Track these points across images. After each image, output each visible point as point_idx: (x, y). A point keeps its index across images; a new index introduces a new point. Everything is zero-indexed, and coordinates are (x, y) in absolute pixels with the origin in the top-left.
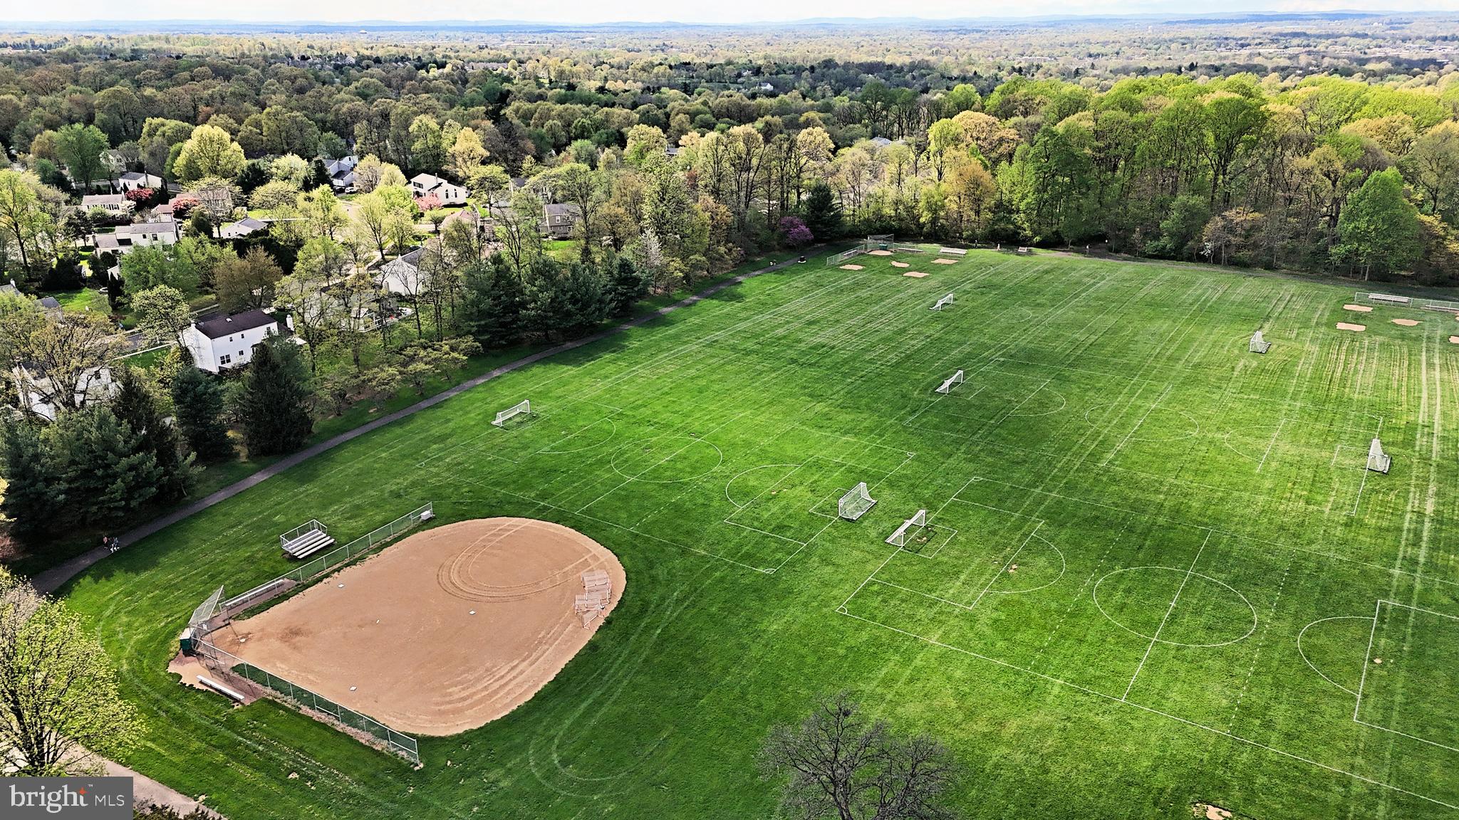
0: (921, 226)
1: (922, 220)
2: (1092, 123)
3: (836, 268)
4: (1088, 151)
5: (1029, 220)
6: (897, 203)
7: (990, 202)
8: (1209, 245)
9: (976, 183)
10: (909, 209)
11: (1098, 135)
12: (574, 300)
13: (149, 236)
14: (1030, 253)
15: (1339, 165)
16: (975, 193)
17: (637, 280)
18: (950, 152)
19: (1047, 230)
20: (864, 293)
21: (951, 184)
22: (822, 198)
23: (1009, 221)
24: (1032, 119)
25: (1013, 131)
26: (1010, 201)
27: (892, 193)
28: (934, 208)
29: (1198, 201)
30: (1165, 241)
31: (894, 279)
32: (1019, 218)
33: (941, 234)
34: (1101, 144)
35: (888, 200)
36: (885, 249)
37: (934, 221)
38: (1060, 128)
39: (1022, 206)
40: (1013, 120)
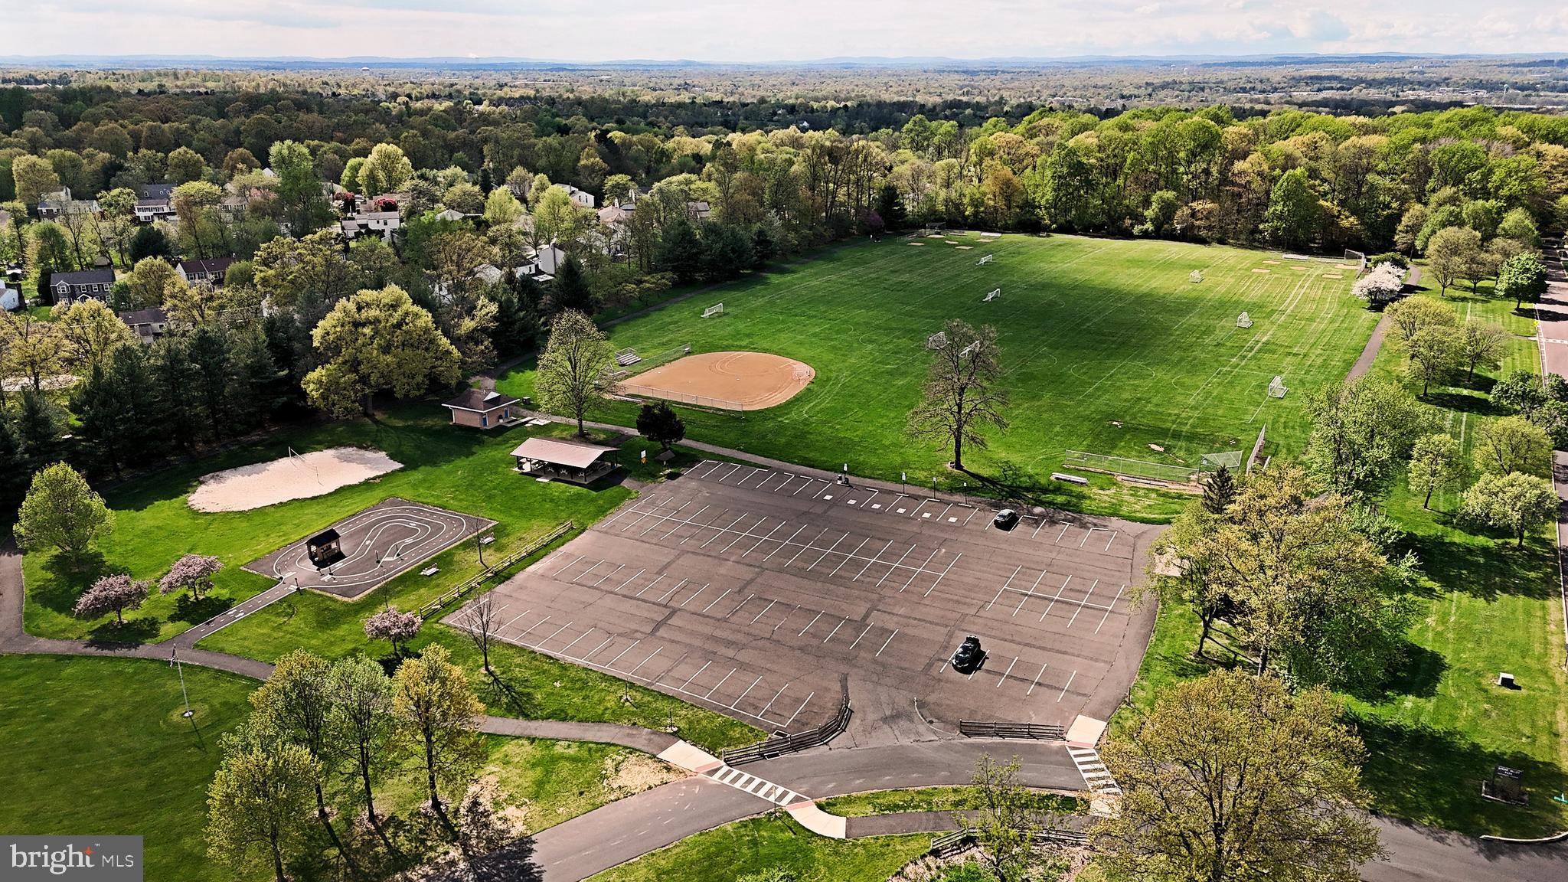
0: (966, 218)
1: (967, 213)
2: (1096, 140)
3: (905, 244)
4: (1093, 161)
5: (1048, 213)
6: (947, 201)
7: (1018, 200)
8: (1179, 227)
9: (1008, 183)
10: (957, 206)
11: (1101, 148)
12: (733, 251)
13: (381, 222)
14: (1048, 236)
15: (1265, 167)
16: (1008, 191)
17: (770, 243)
18: (987, 161)
19: (1061, 220)
20: (928, 257)
21: (989, 186)
22: (890, 195)
23: (1033, 214)
24: (1051, 138)
25: (1037, 147)
26: (1034, 199)
27: (943, 194)
28: (976, 203)
29: (1170, 195)
30: (1149, 226)
31: (948, 250)
32: (1042, 212)
33: (981, 223)
34: (1102, 155)
35: (941, 198)
36: (939, 234)
37: (976, 214)
38: (1071, 143)
39: (1043, 203)
40: (1036, 140)
